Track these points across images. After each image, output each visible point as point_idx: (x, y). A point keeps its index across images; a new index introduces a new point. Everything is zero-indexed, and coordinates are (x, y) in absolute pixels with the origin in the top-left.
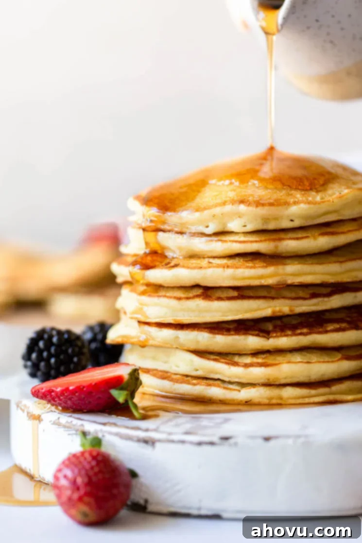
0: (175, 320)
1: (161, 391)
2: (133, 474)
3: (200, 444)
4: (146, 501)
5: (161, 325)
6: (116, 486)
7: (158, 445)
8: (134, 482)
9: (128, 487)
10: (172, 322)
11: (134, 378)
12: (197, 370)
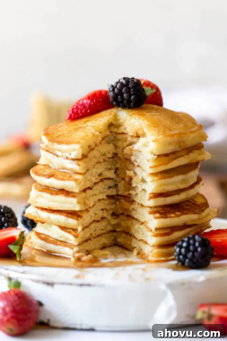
0: (48, 207)
1: (41, 248)
2: (40, 304)
3: (81, 285)
4: (49, 320)
5: (43, 209)
6: (30, 312)
7: (56, 286)
8: (41, 308)
9: (37, 312)
10: (47, 208)
11: (22, 237)
12: (61, 237)
